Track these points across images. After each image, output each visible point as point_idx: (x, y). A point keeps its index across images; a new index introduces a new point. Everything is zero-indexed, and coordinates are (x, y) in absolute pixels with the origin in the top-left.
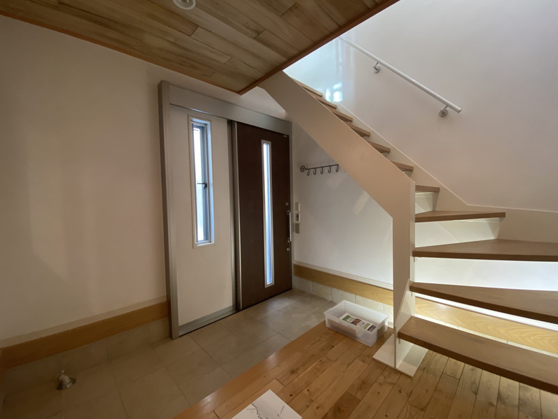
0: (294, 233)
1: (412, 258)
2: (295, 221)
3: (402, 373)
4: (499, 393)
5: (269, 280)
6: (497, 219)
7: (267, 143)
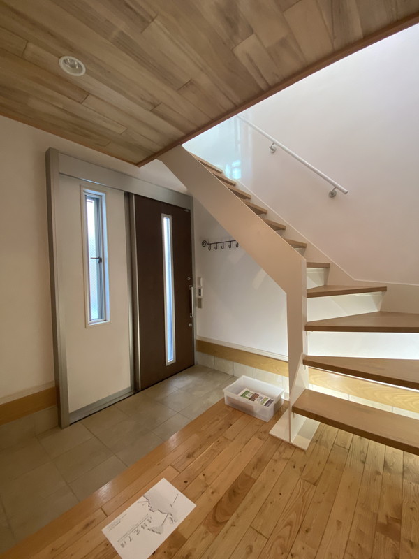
0: (197, 308)
1: (304, 332)
2: (197, 296)
3: (296, 447)
4: (385, 462)
5: (170, 357)
6: (379, 293)
7: (167, 217)
